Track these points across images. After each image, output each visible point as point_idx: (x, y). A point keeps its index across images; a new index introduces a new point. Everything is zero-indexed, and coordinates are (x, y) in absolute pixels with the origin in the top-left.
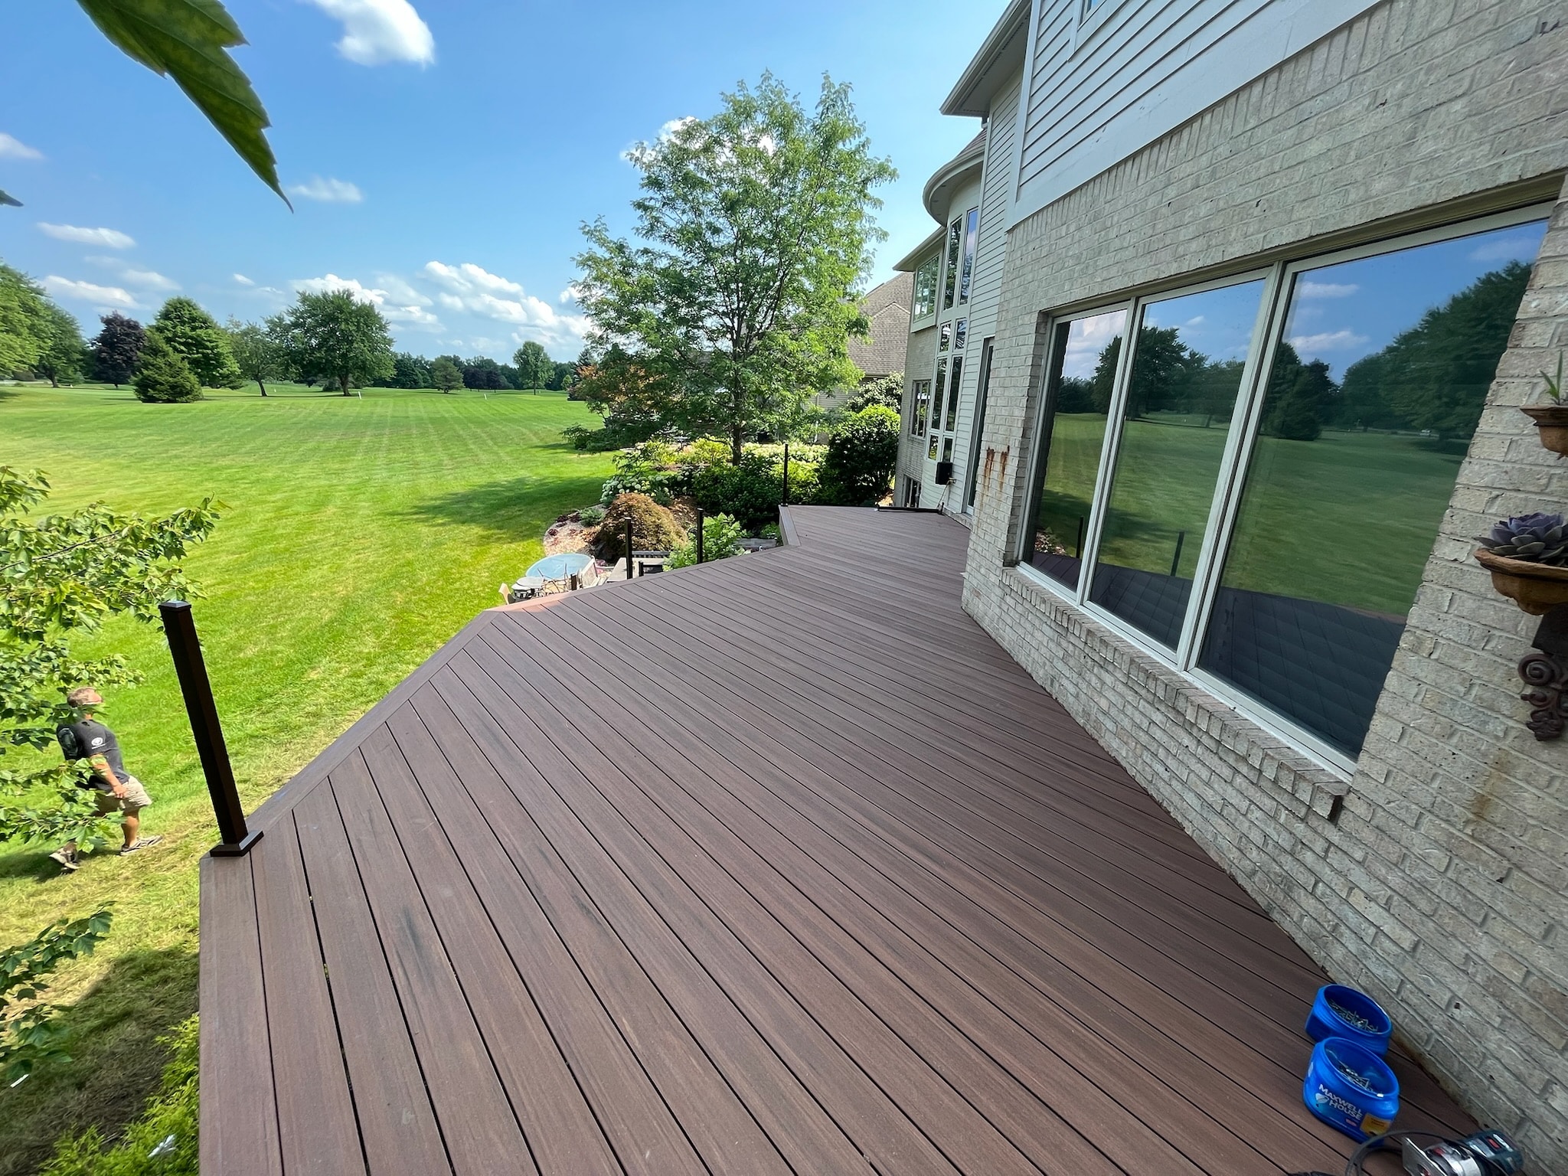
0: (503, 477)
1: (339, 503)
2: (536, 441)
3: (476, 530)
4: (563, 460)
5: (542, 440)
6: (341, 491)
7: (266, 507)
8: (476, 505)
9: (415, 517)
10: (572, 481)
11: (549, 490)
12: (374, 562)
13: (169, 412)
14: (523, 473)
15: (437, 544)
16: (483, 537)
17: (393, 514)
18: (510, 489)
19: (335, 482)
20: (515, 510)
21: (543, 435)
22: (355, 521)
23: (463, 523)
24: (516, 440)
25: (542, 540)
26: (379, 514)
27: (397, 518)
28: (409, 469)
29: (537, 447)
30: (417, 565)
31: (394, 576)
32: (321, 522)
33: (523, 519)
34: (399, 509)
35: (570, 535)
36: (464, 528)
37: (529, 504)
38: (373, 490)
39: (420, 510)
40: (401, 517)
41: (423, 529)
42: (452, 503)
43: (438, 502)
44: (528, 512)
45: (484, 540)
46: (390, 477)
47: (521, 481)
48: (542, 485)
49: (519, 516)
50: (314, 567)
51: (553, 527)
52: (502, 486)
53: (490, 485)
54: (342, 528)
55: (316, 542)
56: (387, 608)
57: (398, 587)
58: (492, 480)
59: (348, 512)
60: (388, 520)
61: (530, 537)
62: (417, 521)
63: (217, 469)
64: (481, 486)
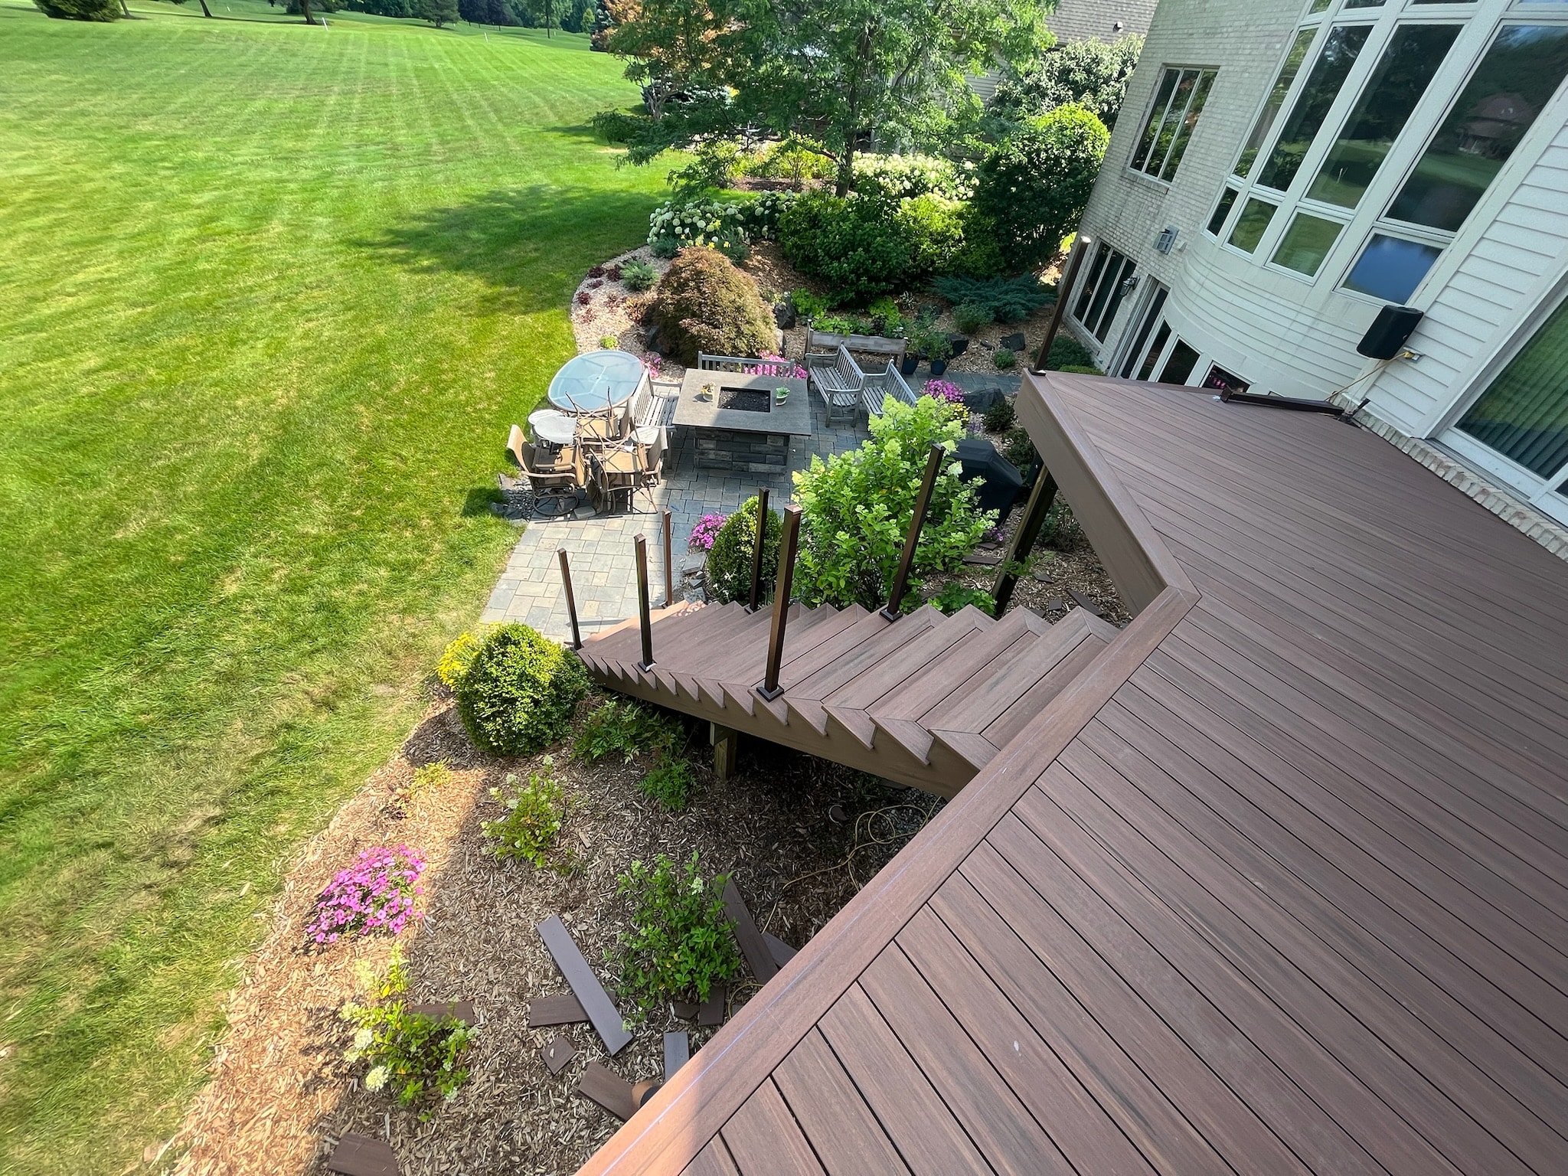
0: (511, 184)
1: (287, 216)
2: (553, 120)
3: (474, 286)
4: (590, 158)
5: (561, 118)
6: (292, 192)
7: (190, 215)
8: (474, 235)
9: (390, 251)
10: (605, 198)
11: (575, 213)
12: (330, 340)
13: (81, 35)
14: (538, 178)
15: (420, 309)
16: (485, 299)
17: (359, 244)
18: (520, 207)
19: (285, 174)
20: (529, 249)
21: (562, 109)
22: (308, 252)
23: (458, 268)
24: (528, 116)
25: (569, 311)
26: (341, 242)
27: (367, 251)
28: (385, 157)
29: (556, 129)
30: (393, 352)
31: (357, 373)
32: (260, 250)
33: (542, 267)
34: (368, 235)
35: (607, 304)
36: (460, 279)
37: (548, 238)
38: (335, 193)
39: (398, 238)
40: (369, 251)
41: (401, 276)
42: (440, 229)
43: (422, 225)
44: (548, 252)
45: (488, 306)
46: (360, 171)
47: (534, 192)
48: (565, 202)
49: (536, 260)
50: (245, 343)
51: (582, 288)
52: (510, 200)
53: (494, 196)
54: (289, 266)
55: (251, 290)
56: (349, 439)
57: (365, 396)
58: (495, 188)
59: (298, 236)
60: (353, 255)
61: (552, 304)
62: (395, 260)
63: (132, 139)
64: (481, 199)
